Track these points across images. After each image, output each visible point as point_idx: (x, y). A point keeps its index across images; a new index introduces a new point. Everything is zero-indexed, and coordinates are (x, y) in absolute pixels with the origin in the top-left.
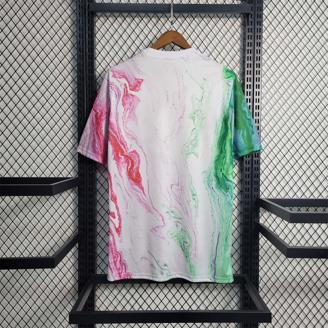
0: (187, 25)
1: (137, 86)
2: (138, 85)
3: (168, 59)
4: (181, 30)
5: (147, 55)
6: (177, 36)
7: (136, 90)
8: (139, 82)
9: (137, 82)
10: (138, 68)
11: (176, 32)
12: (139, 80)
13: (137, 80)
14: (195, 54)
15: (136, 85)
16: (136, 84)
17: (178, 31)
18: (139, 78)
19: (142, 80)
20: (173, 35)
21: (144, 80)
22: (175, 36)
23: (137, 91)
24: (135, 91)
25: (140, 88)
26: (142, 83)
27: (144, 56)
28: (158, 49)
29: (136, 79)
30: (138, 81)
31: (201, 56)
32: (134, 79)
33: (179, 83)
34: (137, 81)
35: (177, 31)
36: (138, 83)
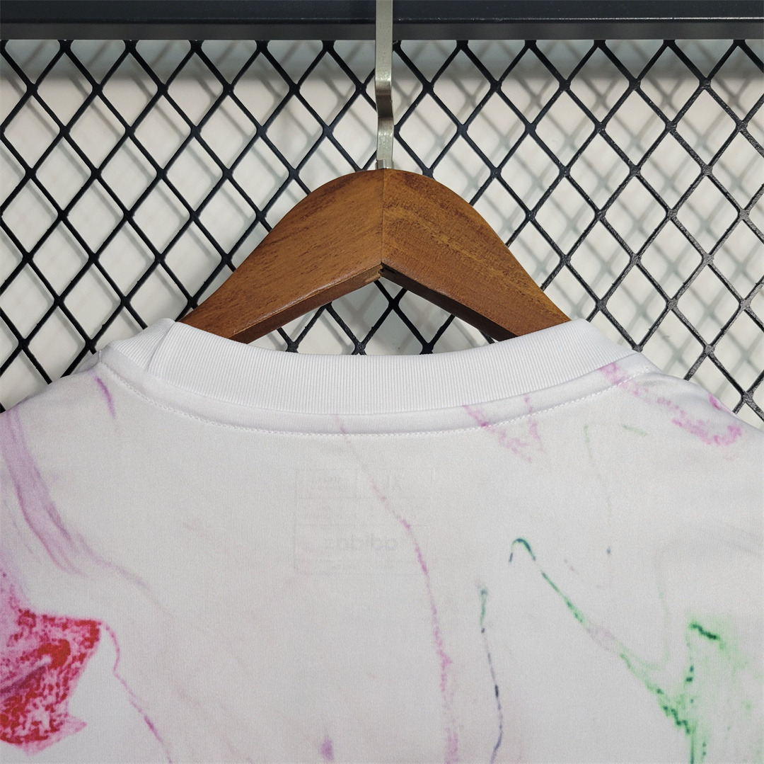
0: (504, 129)
1: (30, 686)
2: (51, 678)
3: (344, 432)
4: (459, 165)
5: (142, 390)
6: (426, 218)
7: (21, 732)
8: (60, 652)
9: (39, 653)
10: (52, 512)
11: (423, 181)
12: (57, 634)
13: (39, 628)
14: (599, 379)
15: (24, 684)
16: (26, 669)
17: (440, 175)
18: (62, 609)
19: (91, 630)
20: (398, 213)
21: (104, 635)
22: (412, 215)
23: (36, 736)
24: (17, 741)
25: (61, 708)
26: (82, 658)
27: (116, 398)
28: (246, 337)
29: (26, 618)
30: (45, 638)
31: (662, 401)
32: (14, 616)
33: (446, 662)
34: (34, 643)
35: (428, 172)
36: (47, 659)
